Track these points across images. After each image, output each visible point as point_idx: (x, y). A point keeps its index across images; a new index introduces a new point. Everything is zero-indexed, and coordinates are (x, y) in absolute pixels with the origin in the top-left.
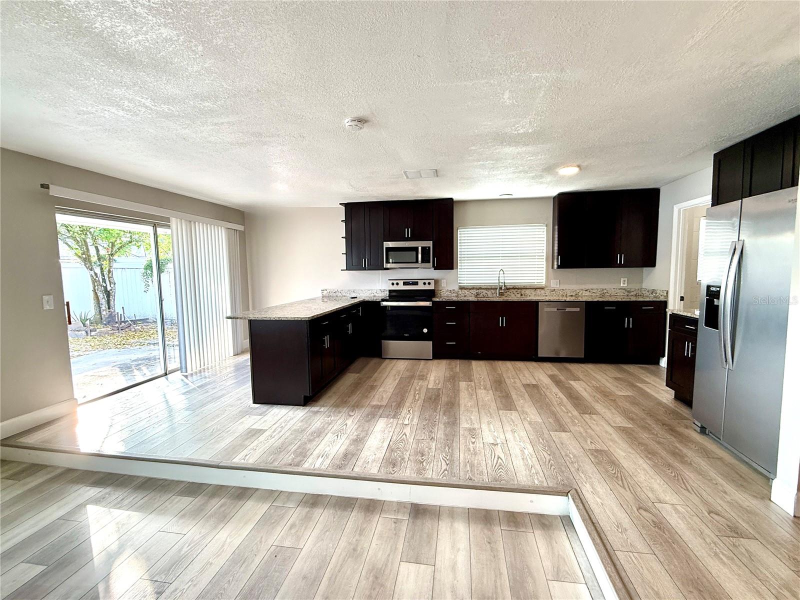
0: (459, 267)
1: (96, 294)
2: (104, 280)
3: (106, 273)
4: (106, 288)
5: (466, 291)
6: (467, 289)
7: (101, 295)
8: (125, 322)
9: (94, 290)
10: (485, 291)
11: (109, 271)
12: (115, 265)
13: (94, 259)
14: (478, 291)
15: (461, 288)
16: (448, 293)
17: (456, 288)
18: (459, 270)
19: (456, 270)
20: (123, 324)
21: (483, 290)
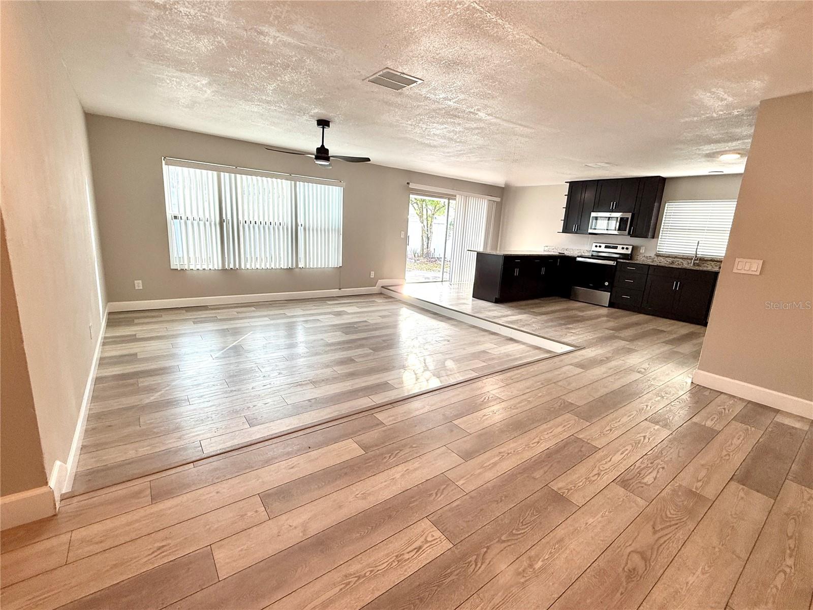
0: (660, 237)
1: (423, 238)
2: (427, 231)
3: (429, 226)
4: (428, 235)
5: (661, 258)
6: (663, 256)
7: (424, 239)
8: (435, 258)
9: (422, 236)
10: (681, 260)
11: (431, 225)
12: (434, 221)
13: (425, 217)
14: (673, 259)
15: (658, 255)
16: (644, 258)
17: (652, 255)
18: (659, 239)
19: (657, 239)
20: (433, 259)
21: (678, 259)
